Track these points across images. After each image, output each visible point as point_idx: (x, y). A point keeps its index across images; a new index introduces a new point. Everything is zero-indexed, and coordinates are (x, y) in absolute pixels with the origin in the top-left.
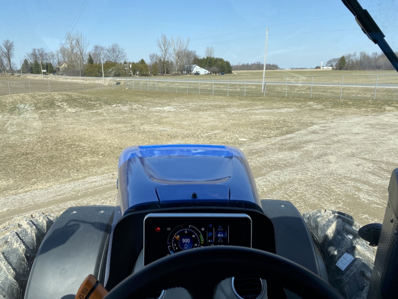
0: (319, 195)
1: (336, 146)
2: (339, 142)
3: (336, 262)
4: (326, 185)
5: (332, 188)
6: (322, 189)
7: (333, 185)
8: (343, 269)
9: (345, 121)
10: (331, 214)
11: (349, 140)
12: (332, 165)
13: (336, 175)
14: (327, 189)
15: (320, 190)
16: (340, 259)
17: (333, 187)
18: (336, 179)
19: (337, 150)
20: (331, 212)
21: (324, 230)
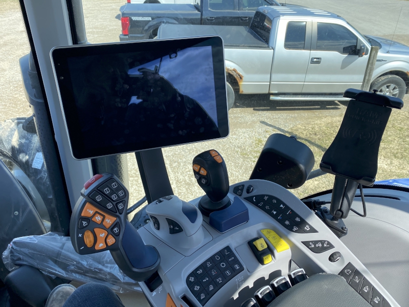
0: (4, 109)
1: (4, 49)
2: (6, 45)
3: (31, 165)
4: (8, 96)
5: (16, 98)
6: (5, 102)
7: (16, 94)
8: (40, 168)
9: (4, 19)
10: (11, 123)
11: (17, 41)
12: (7, 72)
13: (15, 83)
14: (10, 99)
15: (3, 104)
16: (34, 161)
17: (16, 96)
18: (17, 87)
19: (8, 54)
20: (11, 121)
21: (9, 141)
